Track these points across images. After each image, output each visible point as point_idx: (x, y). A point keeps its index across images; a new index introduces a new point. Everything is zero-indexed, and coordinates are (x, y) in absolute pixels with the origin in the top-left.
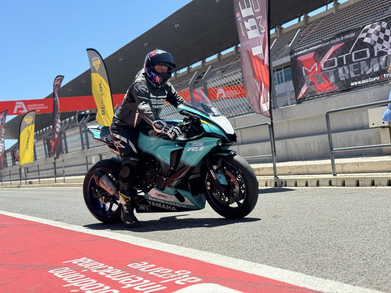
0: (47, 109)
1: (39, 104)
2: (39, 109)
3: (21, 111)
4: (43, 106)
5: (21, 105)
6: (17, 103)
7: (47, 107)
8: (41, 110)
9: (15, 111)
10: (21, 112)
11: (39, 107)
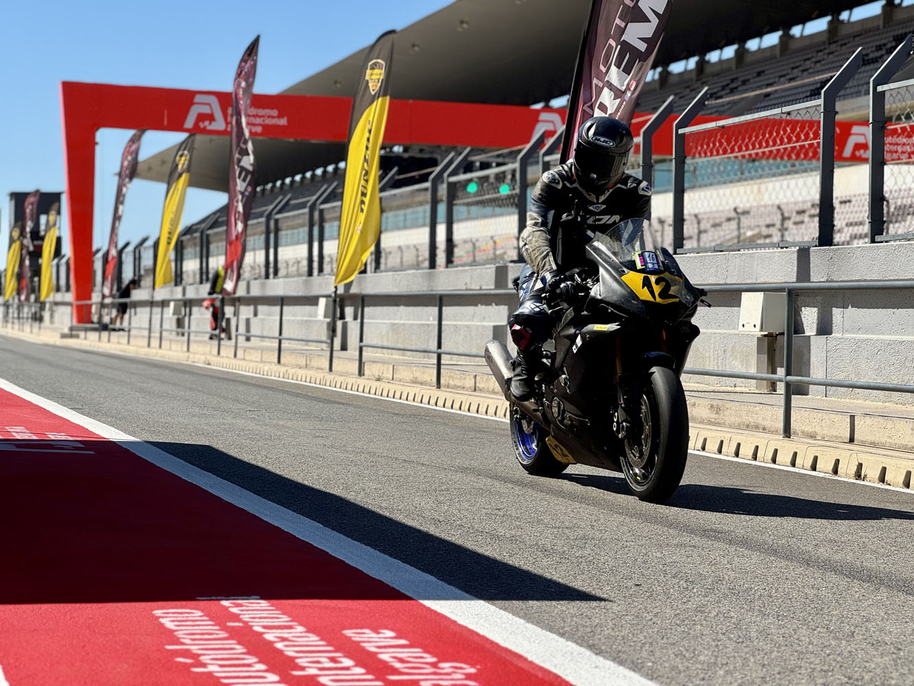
0: (283, 126)
1: (263, 107)
2: (259, 125)
3: (207, 123)
4: (273, 117)
5: (209, 104)
6: (198, 98)
7: (283, 122)
8: (265, 127)
9: (189, 123)
10: (205, 127)
11: (260, 117)
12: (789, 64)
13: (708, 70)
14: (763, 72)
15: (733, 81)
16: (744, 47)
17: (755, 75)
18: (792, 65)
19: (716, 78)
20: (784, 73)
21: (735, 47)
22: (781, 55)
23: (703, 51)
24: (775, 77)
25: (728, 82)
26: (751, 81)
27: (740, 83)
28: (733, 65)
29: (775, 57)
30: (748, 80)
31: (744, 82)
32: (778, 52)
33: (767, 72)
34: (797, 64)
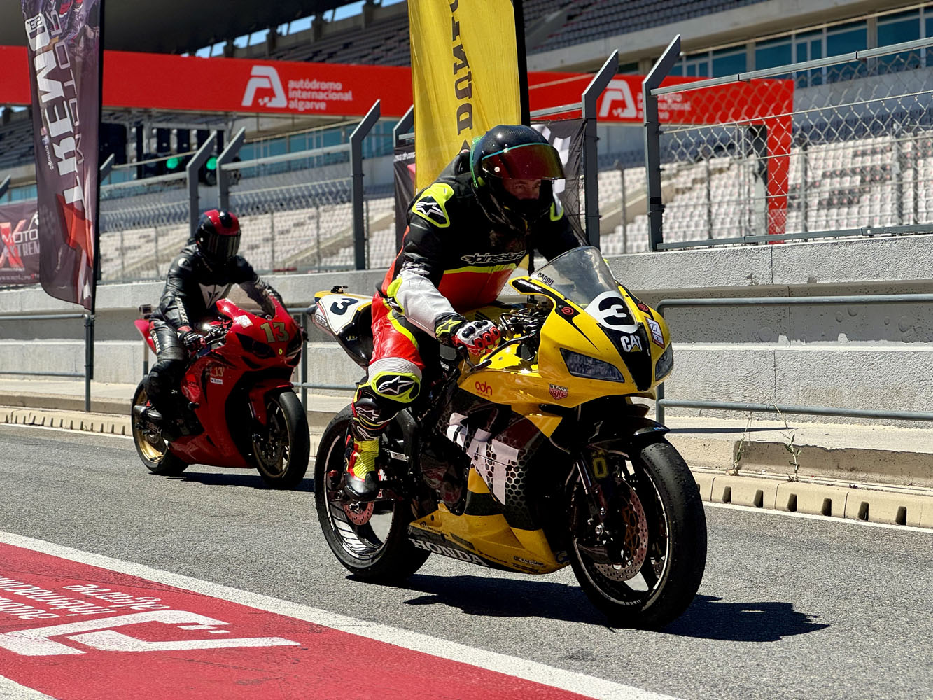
12: (379, 35)
13: (281, 44)
14: (351, 43)
15: (316, 54)
16: (321, 19)
17: (341, 47)
18: (384, 36)
19: (292, 51)
20: (378, 44)
21: (312, 18)
22: (366, 26)
23: (272, 23)
24: (368, 49)
25: (311, 55)
26: (339, 53)
27: (326, 56)
28: (312, 39)
29: (359, 28)
30: (335, 53)
31: (331, 55)
32: (362, 22)
33: (355, 44)
34: (391, 35)
